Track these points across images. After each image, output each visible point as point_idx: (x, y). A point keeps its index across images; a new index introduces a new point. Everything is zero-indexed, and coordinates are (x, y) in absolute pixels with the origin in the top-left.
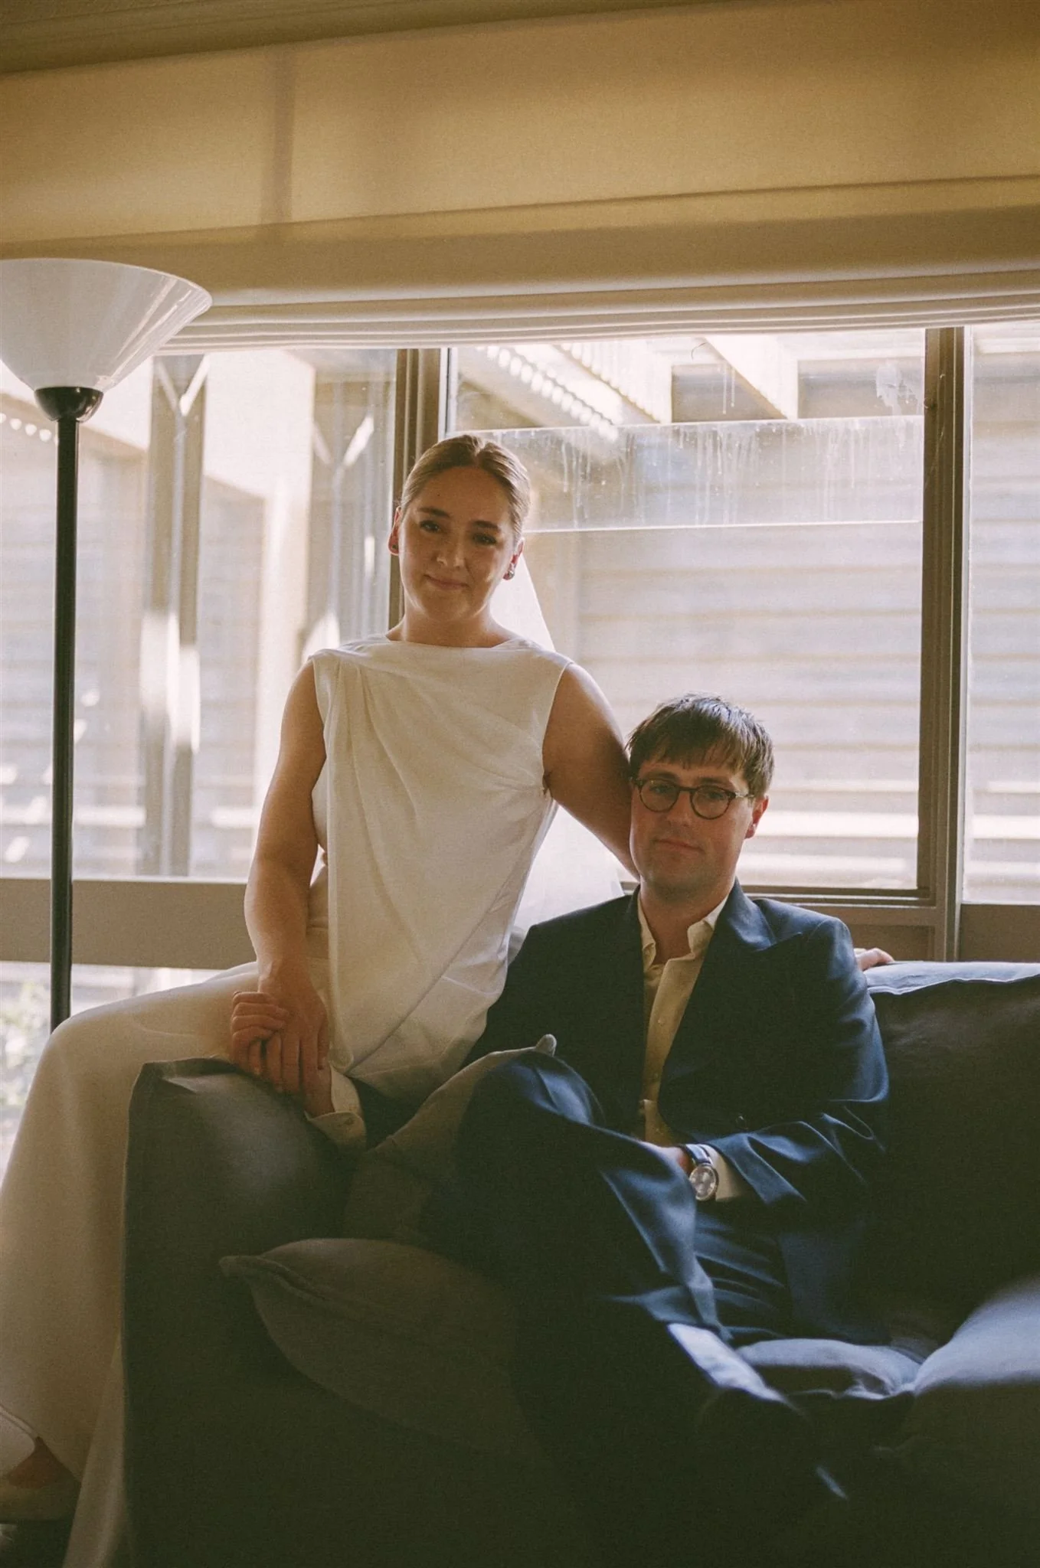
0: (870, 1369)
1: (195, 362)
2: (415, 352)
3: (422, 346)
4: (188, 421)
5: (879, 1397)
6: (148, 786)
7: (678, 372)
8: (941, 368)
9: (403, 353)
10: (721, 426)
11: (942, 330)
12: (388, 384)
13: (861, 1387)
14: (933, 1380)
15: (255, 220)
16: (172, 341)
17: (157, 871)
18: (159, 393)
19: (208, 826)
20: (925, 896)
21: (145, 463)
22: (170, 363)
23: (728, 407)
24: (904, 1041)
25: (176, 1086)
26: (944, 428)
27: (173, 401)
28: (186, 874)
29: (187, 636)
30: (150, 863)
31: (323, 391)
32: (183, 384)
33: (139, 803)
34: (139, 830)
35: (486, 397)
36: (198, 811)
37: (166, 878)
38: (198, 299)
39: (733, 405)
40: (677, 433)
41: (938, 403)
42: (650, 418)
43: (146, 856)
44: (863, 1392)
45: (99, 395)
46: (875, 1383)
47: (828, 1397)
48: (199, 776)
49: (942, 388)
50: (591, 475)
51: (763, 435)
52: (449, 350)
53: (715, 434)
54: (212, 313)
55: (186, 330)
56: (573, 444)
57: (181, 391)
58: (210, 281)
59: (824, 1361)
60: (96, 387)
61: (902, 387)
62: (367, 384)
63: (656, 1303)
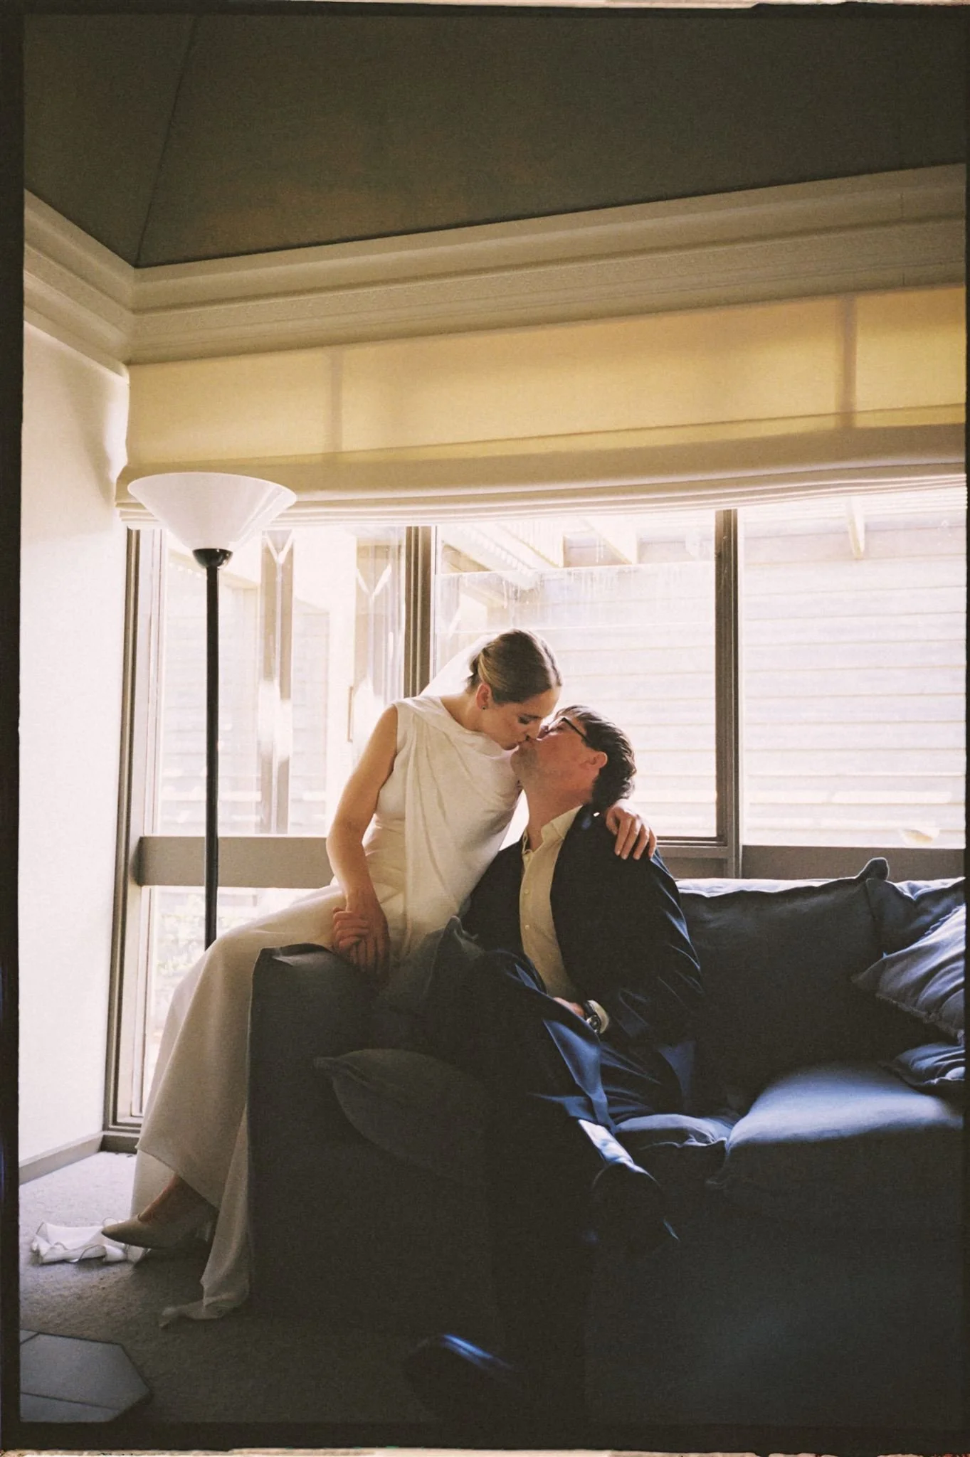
0: (698, 1128)
1: (287, 533)
2: (417, 529)
3: (420, 524)
4: (283, 567)
5: (705, 1145)
6: (263, 779)
7: (568, 537)
8: (724, 531)
9: (409, 529)
10: (597, 570)
11: (724, 512)
12: (400, 547)
13: (694, 1140)
14: (739, 1139)
15: (320, 451)
16: (273, 522)
17: (268, 830)
18: (267, 551)
19: (299, 801)
20: (720, 840)
21: (259, 591)
22: (272, 534)
23: (600, 558)
24: (712, 925)
25: (281, 962)
26: (726, 568)
27: (275, 558)
28: (286, 833)
29: (285, 692)
30: (264, 825)
31: (362, 551)
32: (280, 546)
33: (258, 790)
34: (258, 803)
35: (457, 552)
36: (292, 793)
37: (273, 834)
38: (289, 497)
39: (602, 557)
40: (570, 574)
41: (723, 553)
42: (552, 564)
43: (262, 820)
44: (695, 1143)
45: (230, 553)
46: (701, 1137)
47: (675, 1147)
48: (291, 772)
49: (725, 544)
50: (520, 597)
51: (621, 573)
52: (436, 528)
53: (592, 574)
54: (298, 505)
55: (282, 515)
56: (510, 581)
57: (278, 550)
58: (295, 487)
59: (671, 1125)
60: (228, 549)
61: (701, 545)
62: (388, 547)
63: (572, 1104)
